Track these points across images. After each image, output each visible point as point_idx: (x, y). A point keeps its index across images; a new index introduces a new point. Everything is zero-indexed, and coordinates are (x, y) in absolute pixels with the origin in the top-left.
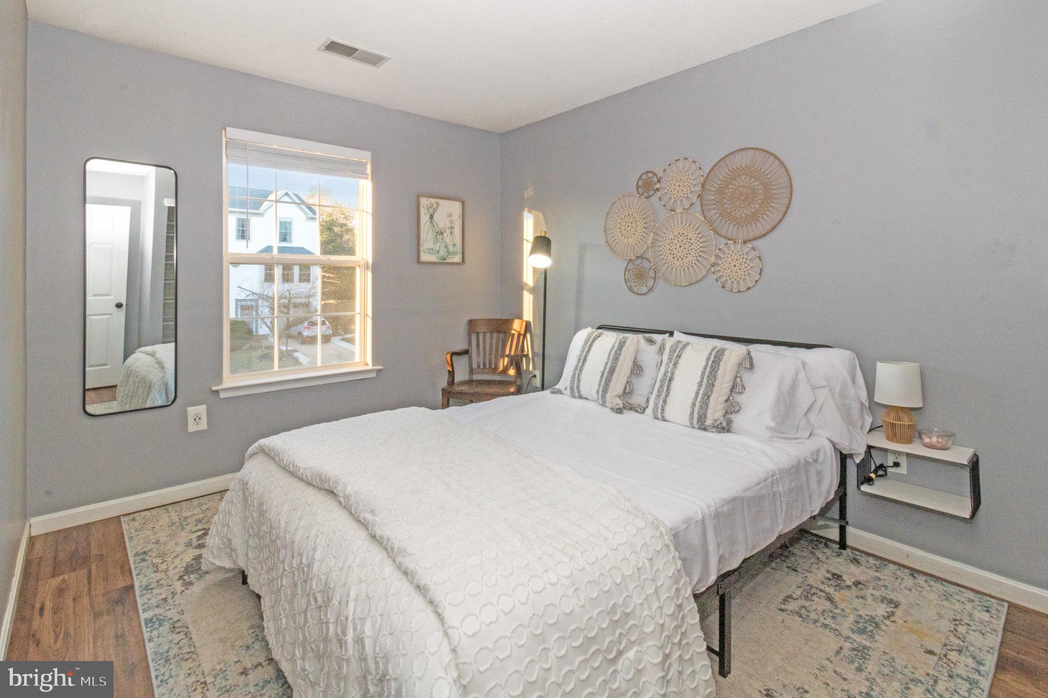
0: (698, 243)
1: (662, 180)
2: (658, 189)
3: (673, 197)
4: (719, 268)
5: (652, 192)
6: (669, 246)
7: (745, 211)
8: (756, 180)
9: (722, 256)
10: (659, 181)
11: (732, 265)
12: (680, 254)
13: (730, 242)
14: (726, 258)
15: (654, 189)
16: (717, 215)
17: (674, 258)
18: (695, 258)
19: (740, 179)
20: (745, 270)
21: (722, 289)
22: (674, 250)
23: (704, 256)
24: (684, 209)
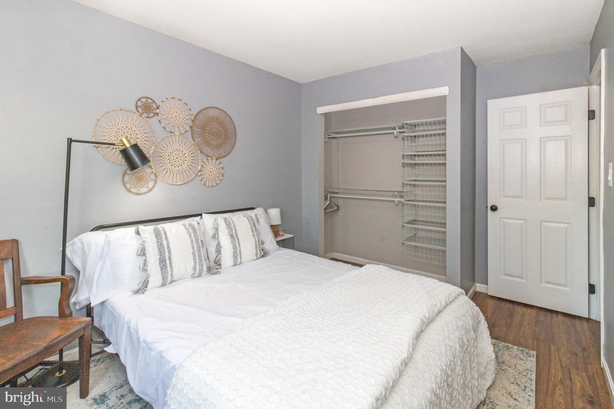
0: (190, 157)
1: (160, 107)
2: (157, 114)
3: (171, 123)
4: (203, 173)
5: (151, 115)
6: (169, 157)
7: (216, 142)
8: (222, 127)
9: (205, 166)
10: (158, 108)
11: (210, 171)
12: (177, 163)
13: (209, 158)
14: (207, 167)
15: (153, 113)
16: (202, 142)
17: (172, 165)
18: (188, 167)
19: (214, 124)
20: (216, 174)
21: (204, 185)
22: (172, 160)
23: (193, 165)
24: (181, 133)
